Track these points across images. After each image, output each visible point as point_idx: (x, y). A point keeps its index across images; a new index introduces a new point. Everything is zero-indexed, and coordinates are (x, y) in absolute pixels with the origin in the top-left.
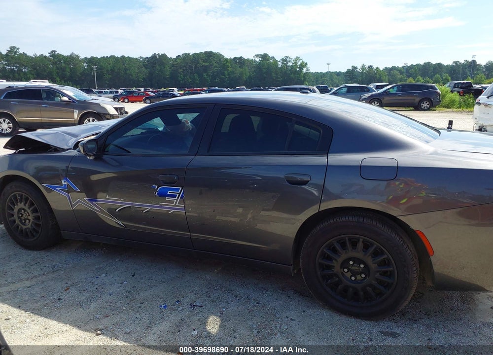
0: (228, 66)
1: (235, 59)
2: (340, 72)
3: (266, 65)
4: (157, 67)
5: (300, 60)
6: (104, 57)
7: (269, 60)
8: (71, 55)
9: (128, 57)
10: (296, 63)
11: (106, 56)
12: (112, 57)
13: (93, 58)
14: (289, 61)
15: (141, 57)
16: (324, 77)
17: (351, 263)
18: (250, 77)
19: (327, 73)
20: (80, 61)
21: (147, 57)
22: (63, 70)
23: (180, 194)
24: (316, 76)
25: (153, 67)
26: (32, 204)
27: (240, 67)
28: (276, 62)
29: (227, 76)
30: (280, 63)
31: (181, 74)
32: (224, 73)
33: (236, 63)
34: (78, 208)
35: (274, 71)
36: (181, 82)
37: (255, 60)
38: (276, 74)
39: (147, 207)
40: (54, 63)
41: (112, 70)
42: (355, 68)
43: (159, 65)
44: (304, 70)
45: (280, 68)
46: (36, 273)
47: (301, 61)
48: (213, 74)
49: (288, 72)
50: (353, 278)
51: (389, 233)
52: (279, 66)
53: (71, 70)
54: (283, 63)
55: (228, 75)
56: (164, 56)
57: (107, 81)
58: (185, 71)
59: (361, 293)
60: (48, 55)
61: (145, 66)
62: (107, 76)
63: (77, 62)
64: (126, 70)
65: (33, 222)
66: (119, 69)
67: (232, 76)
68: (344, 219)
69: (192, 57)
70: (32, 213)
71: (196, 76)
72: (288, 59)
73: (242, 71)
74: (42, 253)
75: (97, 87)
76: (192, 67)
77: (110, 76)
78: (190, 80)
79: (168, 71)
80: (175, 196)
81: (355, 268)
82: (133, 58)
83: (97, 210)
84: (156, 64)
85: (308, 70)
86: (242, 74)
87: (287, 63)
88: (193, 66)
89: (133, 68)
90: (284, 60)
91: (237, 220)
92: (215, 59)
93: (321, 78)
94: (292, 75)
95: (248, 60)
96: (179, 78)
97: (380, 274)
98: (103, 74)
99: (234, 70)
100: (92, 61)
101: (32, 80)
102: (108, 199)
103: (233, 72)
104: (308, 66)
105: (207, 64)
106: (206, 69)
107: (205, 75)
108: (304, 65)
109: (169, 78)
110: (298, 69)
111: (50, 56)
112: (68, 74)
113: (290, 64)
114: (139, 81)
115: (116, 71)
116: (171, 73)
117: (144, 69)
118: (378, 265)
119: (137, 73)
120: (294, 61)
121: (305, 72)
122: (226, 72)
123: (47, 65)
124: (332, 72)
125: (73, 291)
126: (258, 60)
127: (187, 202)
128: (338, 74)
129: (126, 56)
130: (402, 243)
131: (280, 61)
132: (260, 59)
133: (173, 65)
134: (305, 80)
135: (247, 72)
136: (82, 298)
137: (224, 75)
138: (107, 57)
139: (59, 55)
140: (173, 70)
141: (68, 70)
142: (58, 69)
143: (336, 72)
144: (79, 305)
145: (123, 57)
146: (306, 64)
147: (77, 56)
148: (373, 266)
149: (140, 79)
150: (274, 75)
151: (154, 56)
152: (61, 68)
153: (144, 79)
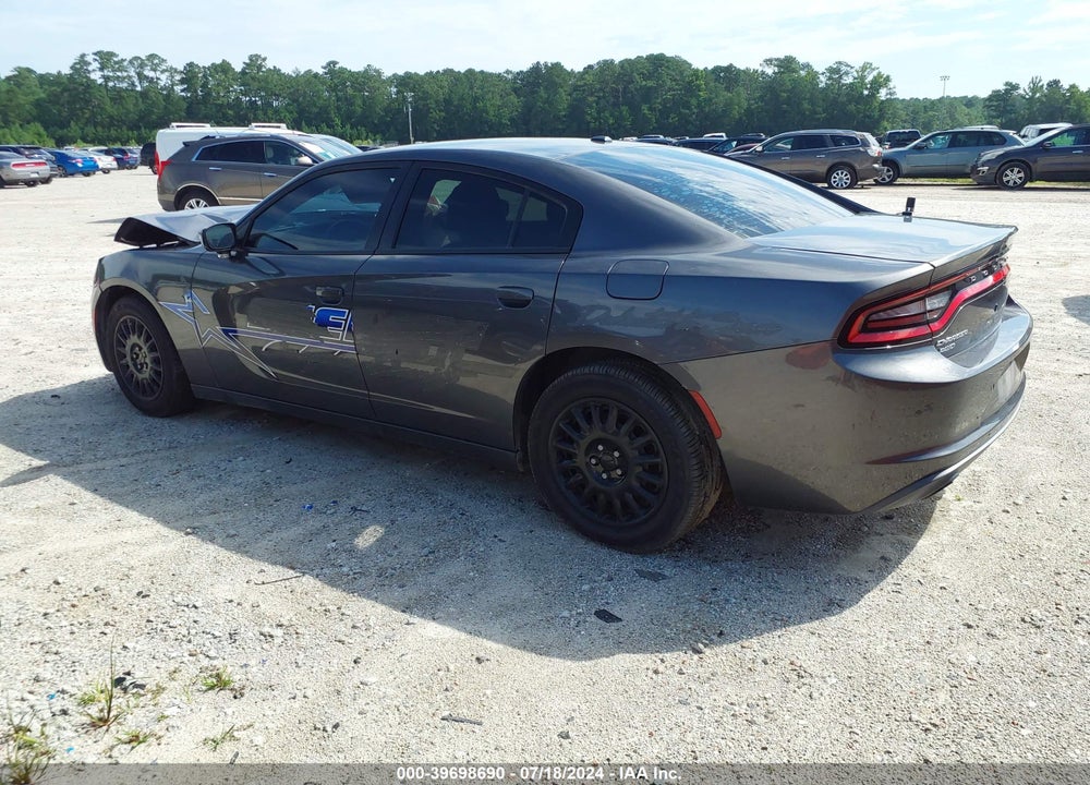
0: (699, 86)
1: (717, 70)
2: (975, 98)
3: (788, 84)
4: (542, 93)
5: (874, 69)
6: (431, 72)
7: (797, 72)
8: (366, 71)
9: (482, 72)
10: (863, 78)
11: (435, 71)
12: (448, 72)
13: (408, 76)
14: (847, 73)
15: (508, 72)
16: (932, 109)
17: (600, 448)
18: (749, 111)
19: (941, 100)
20: (384, 81)
21: (521, 72)
22: (349, 101)
23: (346, 320)
24: (911, 109)
25: (533, 92)
26: (148, 339)
27: (728, 89)
28: (814, 75)
29: (695, 111)
30: (822, 78)
31: (591, 107)
32: (688, 102)
33: (718, 79)
34: (209, 345)
35: (808, 95)
36: (592, 125)
37: (763, 73)
38: (812, 101)
39: (303, 344)
40: (333, 89)
41: (448, 102)
42: (1012, 87)
43: (546, 88)
44: (883, 94)
45: (824, 89)
46: (142, 449)
47: (875, 73)
48: (665, 106)
49: (840, 99)
50: (604, 476)
51: (652, 395)
52: (821, 85)
53: (364, 102)
54: (830, 78)
55: (699, 106)
56: (556, 68)
57: (435, 126)
58: (602, 102)
59: (617, 503)
60: (321, 71)
61: (515, 90)
62: (436, 115)
63: (377, 85)
64: (476, 99)
65: (152, 368)
66: (462, 99)
67: (707, 109)
68: (587, 370)
69: (618, 70)
70: (149, 352)
71: (624, 109)
72: (844, 68)
73: (731, 99)
74: (166, 422)
75: (412, 139)
76: (617, 91)
77: (443, 114)
78: (611, 121)
79: (563, 100)
80: (339, 325)
81: (607, 458)
82: (491, 75)
83: (234, 348)
84: (539, 85)
85: (891, 94)
86: (729, 104)
87: (840, 77)
88: (620, 87)
89: (490, 95)
90: (835, 71)
91: (430, 369)
92: (670, 72)
93: (926, 111)
94: (852, 107)
95: (746, 72)
96: (588, 118)
97: (644, 470)
98: (429, 108)
99: (713, 96)
100: (406, 81)
101: (254, 124)
102: (249, 329)
103: (710, 100)
104: (891, 85)
105: (650, 83)
106: (647, 95)
107: (645, 108)
108: (881, 82)
109: (565, 116)
110: (866, 92)
111: (326, 73)
112: (359, 110)
113: (848, 80)
114: (501, 124)
115: (456, 103)
116: (570, 106)
117: (513, 98)
118: (640, 454)
119: (499, 107)
120: (857, 72)
121: (883, 98)
122: (694, 101)
123: (318, 91)
124: (955, 98)
125: (183, 476)
126: (770, 71)
127: (358, 337)
128: (969, 102)
129: (478, 70)
130: (672, 413)
131: (823, 74)
132: (776, 69)
133: (576, 88)
134: (882, 117)
135: (742, 99)
136: (192, 486)
137: (689, 108)
138: (438, 72)
139: (343, 70)
140: (575, 100)
141: (359, 102)
142: (338, 99)
143: (966, 97)
144: (182, 496)
145: (470, 72)
146: (888, 79)
147: (377, 71)
148: (632, 453)
149: (504, 121)
150: (806, 105)
151: (536, 69)
152: (346, 98)
153: (512, 119)
